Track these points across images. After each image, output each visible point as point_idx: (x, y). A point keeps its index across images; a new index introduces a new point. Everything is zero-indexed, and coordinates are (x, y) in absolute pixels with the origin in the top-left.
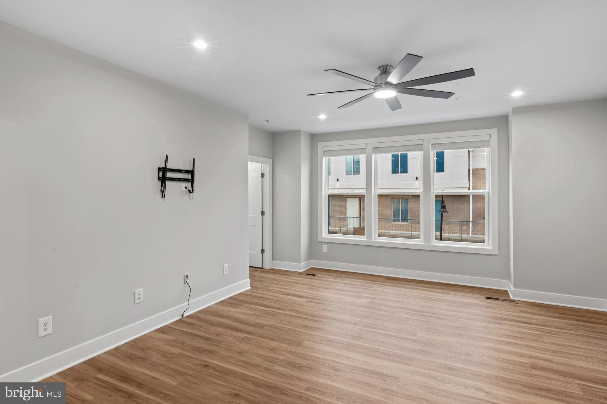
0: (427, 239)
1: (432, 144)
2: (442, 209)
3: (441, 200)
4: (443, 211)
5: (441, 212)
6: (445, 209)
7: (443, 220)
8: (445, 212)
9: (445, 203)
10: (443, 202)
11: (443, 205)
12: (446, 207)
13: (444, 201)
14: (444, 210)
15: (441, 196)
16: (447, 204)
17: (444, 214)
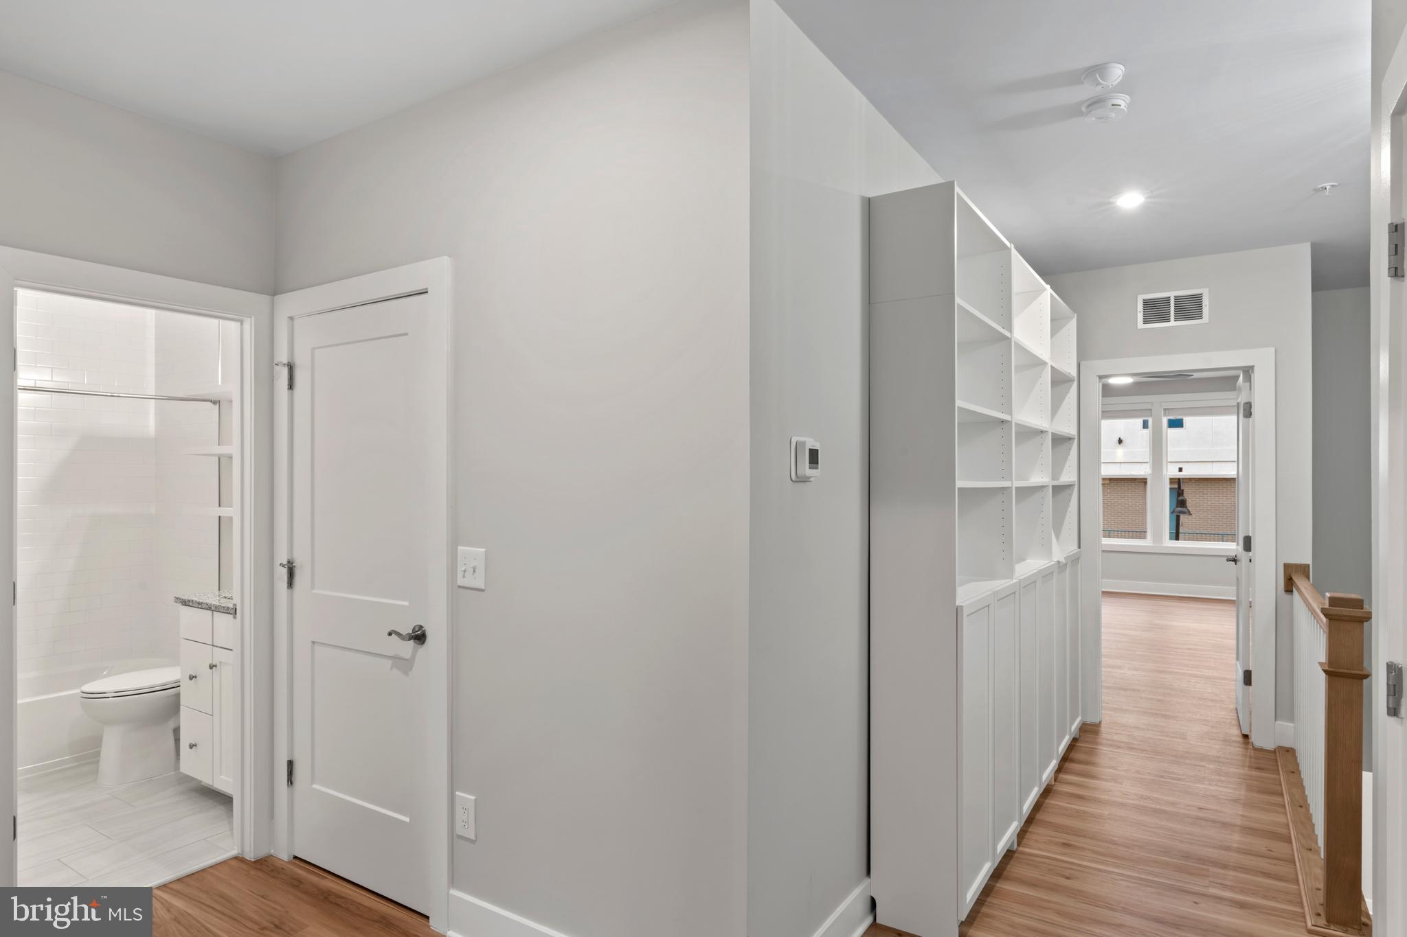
0: (1158, 537)
1: (1165, 410)
2: (1177, 507)
3: (1179, 488)
4: (1181, 512)
5: (1175, 514)
6: (1186, 507)
7: (1180, 531)
8: (1184, 513)
9: (1185, 494)
10: (1180, 491)
11: (1180, 498)
12: (1189, 504)
13: (1183, 491)
14: (1184, 509)
15: (1177, 480)
16: (1190, 496)
17: (1182, 517)
